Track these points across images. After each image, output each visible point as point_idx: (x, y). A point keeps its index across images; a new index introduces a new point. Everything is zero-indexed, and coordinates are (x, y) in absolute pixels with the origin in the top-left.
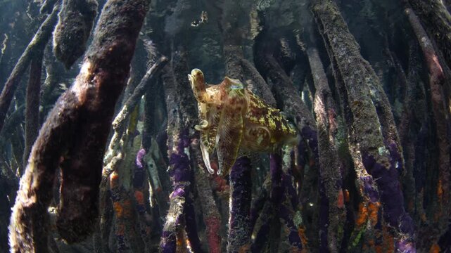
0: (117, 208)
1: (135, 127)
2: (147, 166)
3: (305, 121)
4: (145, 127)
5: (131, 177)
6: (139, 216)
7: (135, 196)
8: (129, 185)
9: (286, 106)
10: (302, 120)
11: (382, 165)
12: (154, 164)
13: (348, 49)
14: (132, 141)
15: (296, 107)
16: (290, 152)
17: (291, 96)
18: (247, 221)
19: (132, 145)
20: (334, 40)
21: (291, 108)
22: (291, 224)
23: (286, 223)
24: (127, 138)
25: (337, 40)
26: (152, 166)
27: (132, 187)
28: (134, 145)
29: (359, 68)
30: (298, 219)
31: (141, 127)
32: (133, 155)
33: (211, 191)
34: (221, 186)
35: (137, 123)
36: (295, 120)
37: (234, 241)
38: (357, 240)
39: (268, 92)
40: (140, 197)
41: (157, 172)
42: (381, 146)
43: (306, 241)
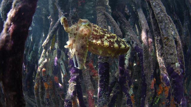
0: (46, 85)
1: (54, 46)
2: (60, 64)
3: (136, 43)
4: (58, 46)
5: (53, 69)
6: (56, 88)
7: (54, 78)
8: (51, 74)
9: (127, 36)
10: (135, 43)
11: (177, 72)
12: (63, 63)
13: (161, 9)
14: (53, 52)
15: (131, 36)
16: (128, 58)
17: (129, 31)
18: (107, 94)
19: (53, 55)
20: (154, 4)
21: (129, 37)
22: (128, 95)
23: (125, 95)
24: (50, 51)
25: (155, 4)
26: (62, 64)
27: (53, 74)
28: (53, 54)
29: (167, 20)
30: (131, 92)
31: (56, 46)
32: (53, 59)
33: (90, 77)
34: (94, 74)
35: (55, 44)
36: (131, 42)
37: (100, 104)
38: (157, 101)
39: (118, 29)
40: (56, 79)
41: (64, 67)
42: (177, 62)
43: (134, 102)
